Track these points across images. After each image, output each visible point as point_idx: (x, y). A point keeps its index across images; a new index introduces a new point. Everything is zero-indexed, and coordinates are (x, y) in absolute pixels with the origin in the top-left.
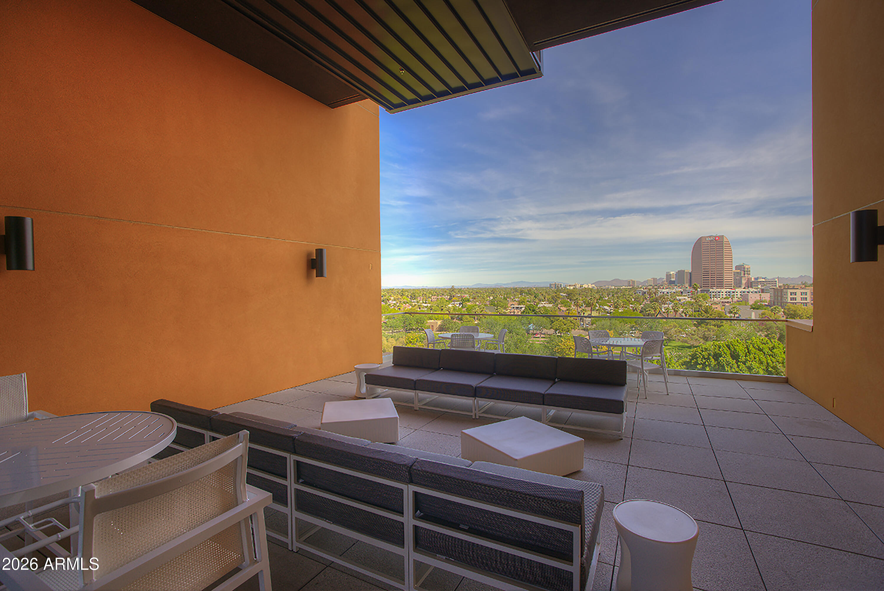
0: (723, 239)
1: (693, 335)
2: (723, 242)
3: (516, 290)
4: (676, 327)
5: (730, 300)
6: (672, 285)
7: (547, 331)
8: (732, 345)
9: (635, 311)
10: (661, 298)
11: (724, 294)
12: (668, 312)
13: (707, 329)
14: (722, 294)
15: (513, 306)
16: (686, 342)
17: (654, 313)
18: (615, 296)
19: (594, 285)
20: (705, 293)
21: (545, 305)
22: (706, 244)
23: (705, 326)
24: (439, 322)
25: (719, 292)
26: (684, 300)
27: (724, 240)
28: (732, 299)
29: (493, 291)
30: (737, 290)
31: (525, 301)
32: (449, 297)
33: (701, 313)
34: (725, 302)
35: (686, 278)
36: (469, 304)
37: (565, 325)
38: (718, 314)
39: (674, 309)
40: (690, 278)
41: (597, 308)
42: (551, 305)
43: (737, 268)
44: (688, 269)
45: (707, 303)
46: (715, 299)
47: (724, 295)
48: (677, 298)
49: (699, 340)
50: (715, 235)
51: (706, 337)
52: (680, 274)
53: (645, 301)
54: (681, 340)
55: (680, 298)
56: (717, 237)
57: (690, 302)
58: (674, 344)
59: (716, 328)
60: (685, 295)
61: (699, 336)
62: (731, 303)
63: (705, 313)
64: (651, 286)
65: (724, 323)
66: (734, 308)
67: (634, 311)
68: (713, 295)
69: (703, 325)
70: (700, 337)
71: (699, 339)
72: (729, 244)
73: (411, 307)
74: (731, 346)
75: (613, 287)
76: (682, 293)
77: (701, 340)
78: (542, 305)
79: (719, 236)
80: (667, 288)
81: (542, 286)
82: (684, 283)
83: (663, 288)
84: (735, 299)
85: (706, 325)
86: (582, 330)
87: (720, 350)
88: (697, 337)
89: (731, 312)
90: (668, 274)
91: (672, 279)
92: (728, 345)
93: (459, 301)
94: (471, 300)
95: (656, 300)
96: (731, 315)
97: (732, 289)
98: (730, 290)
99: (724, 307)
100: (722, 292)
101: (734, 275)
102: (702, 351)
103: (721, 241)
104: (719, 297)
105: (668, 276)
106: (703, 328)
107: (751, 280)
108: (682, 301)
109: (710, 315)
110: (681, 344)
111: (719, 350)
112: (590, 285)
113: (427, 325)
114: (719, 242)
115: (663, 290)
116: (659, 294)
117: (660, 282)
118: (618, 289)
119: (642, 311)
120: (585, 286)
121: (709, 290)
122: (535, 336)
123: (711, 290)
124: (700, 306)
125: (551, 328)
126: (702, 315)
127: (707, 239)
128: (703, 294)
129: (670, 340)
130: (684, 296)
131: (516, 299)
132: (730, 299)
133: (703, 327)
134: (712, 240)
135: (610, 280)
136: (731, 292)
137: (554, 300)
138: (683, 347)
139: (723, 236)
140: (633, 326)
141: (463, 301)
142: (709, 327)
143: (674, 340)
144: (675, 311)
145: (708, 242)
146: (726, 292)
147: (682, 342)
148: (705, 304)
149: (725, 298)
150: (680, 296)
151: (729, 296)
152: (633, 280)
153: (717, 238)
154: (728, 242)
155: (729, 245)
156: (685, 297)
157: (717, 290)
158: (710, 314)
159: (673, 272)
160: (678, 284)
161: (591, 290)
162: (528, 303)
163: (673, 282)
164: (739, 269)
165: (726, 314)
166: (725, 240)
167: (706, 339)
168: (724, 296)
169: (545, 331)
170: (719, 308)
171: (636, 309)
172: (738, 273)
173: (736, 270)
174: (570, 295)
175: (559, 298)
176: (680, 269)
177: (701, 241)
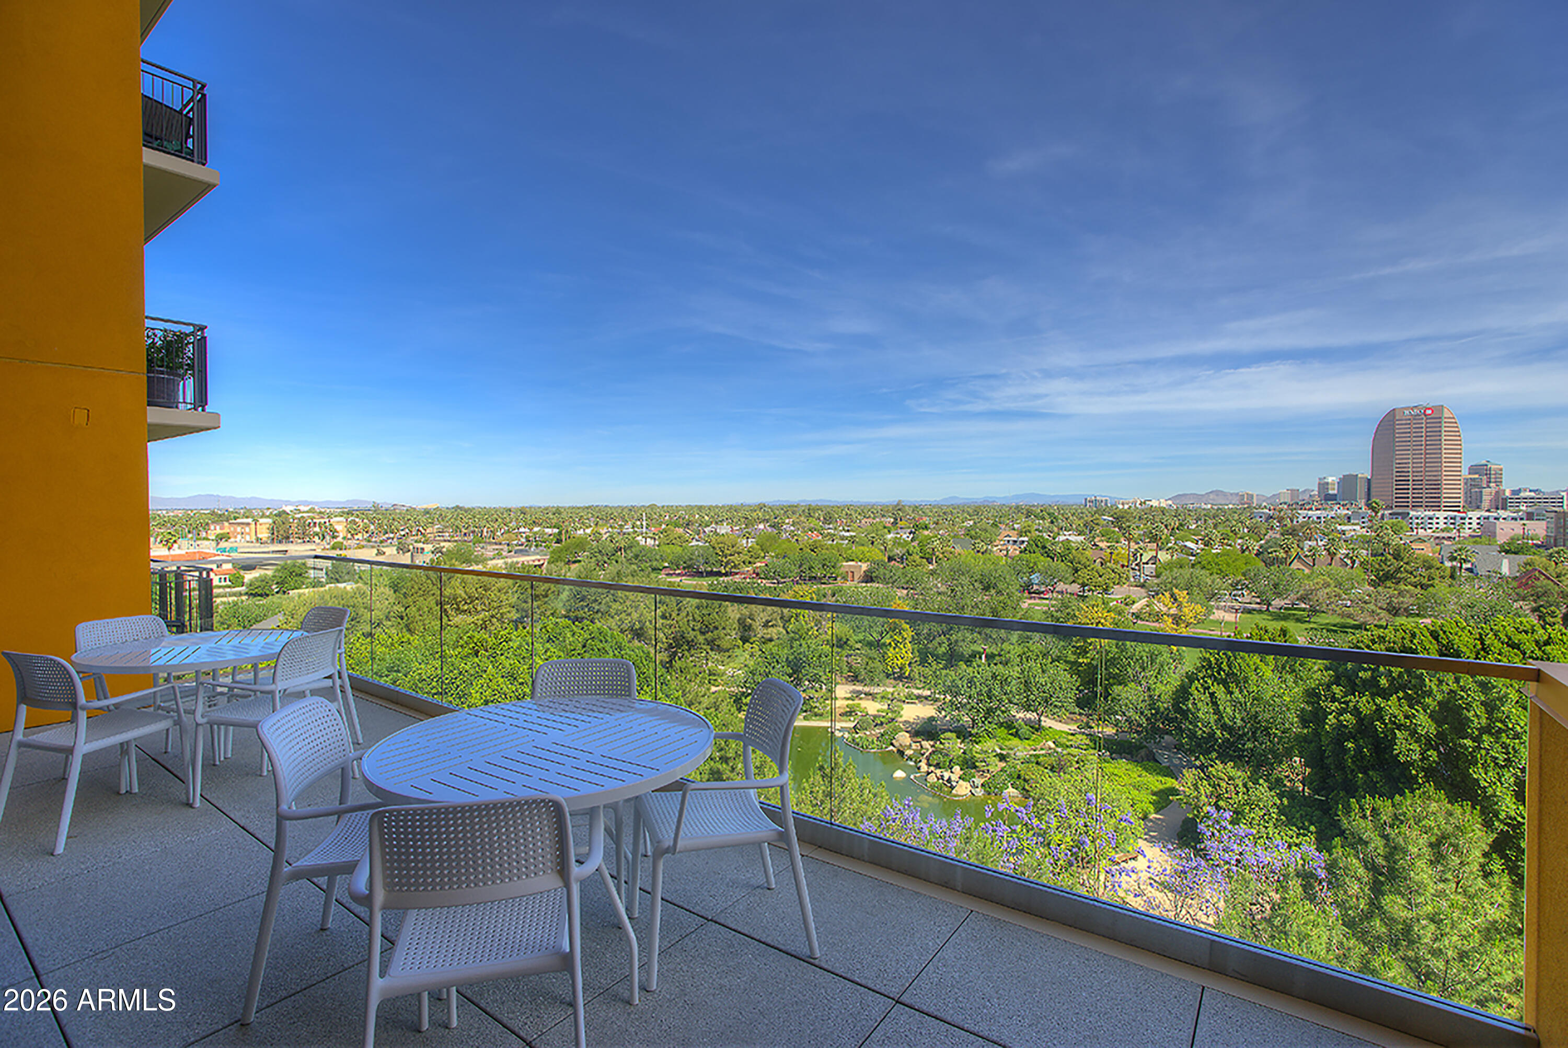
0: (1442, 413)
1: (1366, 603)
2: (1441, 418)
3: (1018, 509)
4: (1329, 586)
5: (1454, 533)
6: (1329, 503)
7: (1066, 586)
8: (1444, 632)
9: (1247, 553)
10: (1303, 527)
11: (1441, 521)
12: (1314, 555)
13: (1396, 592)
14: (1438, 521)
15: (1007, 538)
16: (1349, 616)
17: (1284, 556)
18: (1209, 521)
19: (1170, 502)
20: (1399, 519)
21: (1070, 538)
22: (1404, 422)
23: (1392, 585)
24: (864, 566)
25: (1430, 518)
26: (1353, 533)
27: (1445, 416)
28: (1458, 530)
29: (976, 511)
30: (1470, 514)
31: (1033, 530)
32: (892, 520)
33: (1386, 559)
34: (1443, 538)
35: (1361, 490)
36: (926, 533)
37: (1100, 576)
38: (1424, 561)
39: (1328, 550)
40: (1369, 489)
41: (1170, 545)
42: (1081, 538)
43: (1473, 469)
44: (1365, 472)
45: (1401, 539)
46: (1420, 531)
47: (1441, 523)
48: (1339, 528)
49: (1378, 615)
50: (1425, 404)
51: (1394, 608)
52: (1348, 482)
53: (1270, 533)
54: (1339, 612)
55: (1344, 528)
57: (1362, 536)
58: (1323, 619)
59: (1419, 590)
60: (1356, 521)
61: (1379, 605)
62: (1457, 539)
63: (1394, 558)
64: (1285, 503)
65: (1436, 582)
66: (1460, 550)
67: (1243, 551)
68: (1417, 524)
69: (1388, 584)
70: (1380, 608)
71: (1379, 611)
72: (1455, 423)
73: (820, 537)
74: (1441, 633)
75: (1209, 506)
76: (1349, 518)
77: (1383, 614)
78: (1065, 538)
79: (1435, 406)
80: (1319, 509)
81: (1071, 502)
82: (1354, 500)
83: (1311, 509)
84: (1467, 532)
85: (1397, 583)
86: (1136, 586)
87: (1415, 641)
88: (1373, 607)
89: (1455, 559)
90: (1322, 482)
91: (1331, 492)
92: (1436, 631)
93: (909, 528)
94: (932, 526)
95: (1293, 532)
96: (1454, 563)
97: (1459, 511)
98: (1456, 513)
99: (1438, 547)
100: (1438, 518)
101: (1466, 484)
102: (1373, 642)
103: (1438, 416)
104: (1430, 528)
105: (1323, 486)
106: (1388, 591)
107: (1504, 494)
108: (1348, 535)
109: (1407, 563)
110: (1338, 620)
111: (1411, 641)
112: (1162, 500)
113: (842, 570)
114: (1433, 418)
115: (1310, 513)
116: (1301, 520)
117: (1306, 497)
118: (1219, 509)
119: (1262, 553)
120: (1155, 503)
121: (1408, 514)
122: (1042, 596)
123: (1412, 513)
124: (1387, 544)
125: (1074, 581)
126: (1389, 563)
127: (1407, 412)
128: (1394, 520)
129: (1316, 611)
130: (1353, 524)
131: (1016, 526)
132: (1455, 531)
133: (1390, 588)
134: (1418, 415)
135: (1203, 493)
136: (1458, 519)
137: (1088, 528)
138: (1344, 626)
139: (1441, 405)
140: (1238, 582)
141: (917, 528)
142: (1402, 587)
143: (1323, 612)
144: (1329, 554)
145: (1409, 419)
146: (1446, 518)
147: (1342, 615)
148: (1395, 541)
149: (1442, 530)
150: (1345, 524)
151: (1452, 526)
152: (1250, 493)
153: (1429, 412)
154: (1453, 418)
155: (1454, 425)
156: (1355, 527)
157: (1427, 513)
158: (1405, 560)
159: (1334, 478)
160: (1343, 500)
161: (1163, 511)
162: (1037, 533)
163: (1333, 498)
164: (1476, 472)
165: (1442, 563)
166: (1446, 414)
167: (1394, 611)
168: (1442, 526)
169: (1061, 586)
170: (1427, 551)
171: (1247, 547)
172: (1473, 480)
173: (1469, 474)
174: (1119, 519)
175: (1097, 524)
176: (1347, 473)
177: (1395, 417)
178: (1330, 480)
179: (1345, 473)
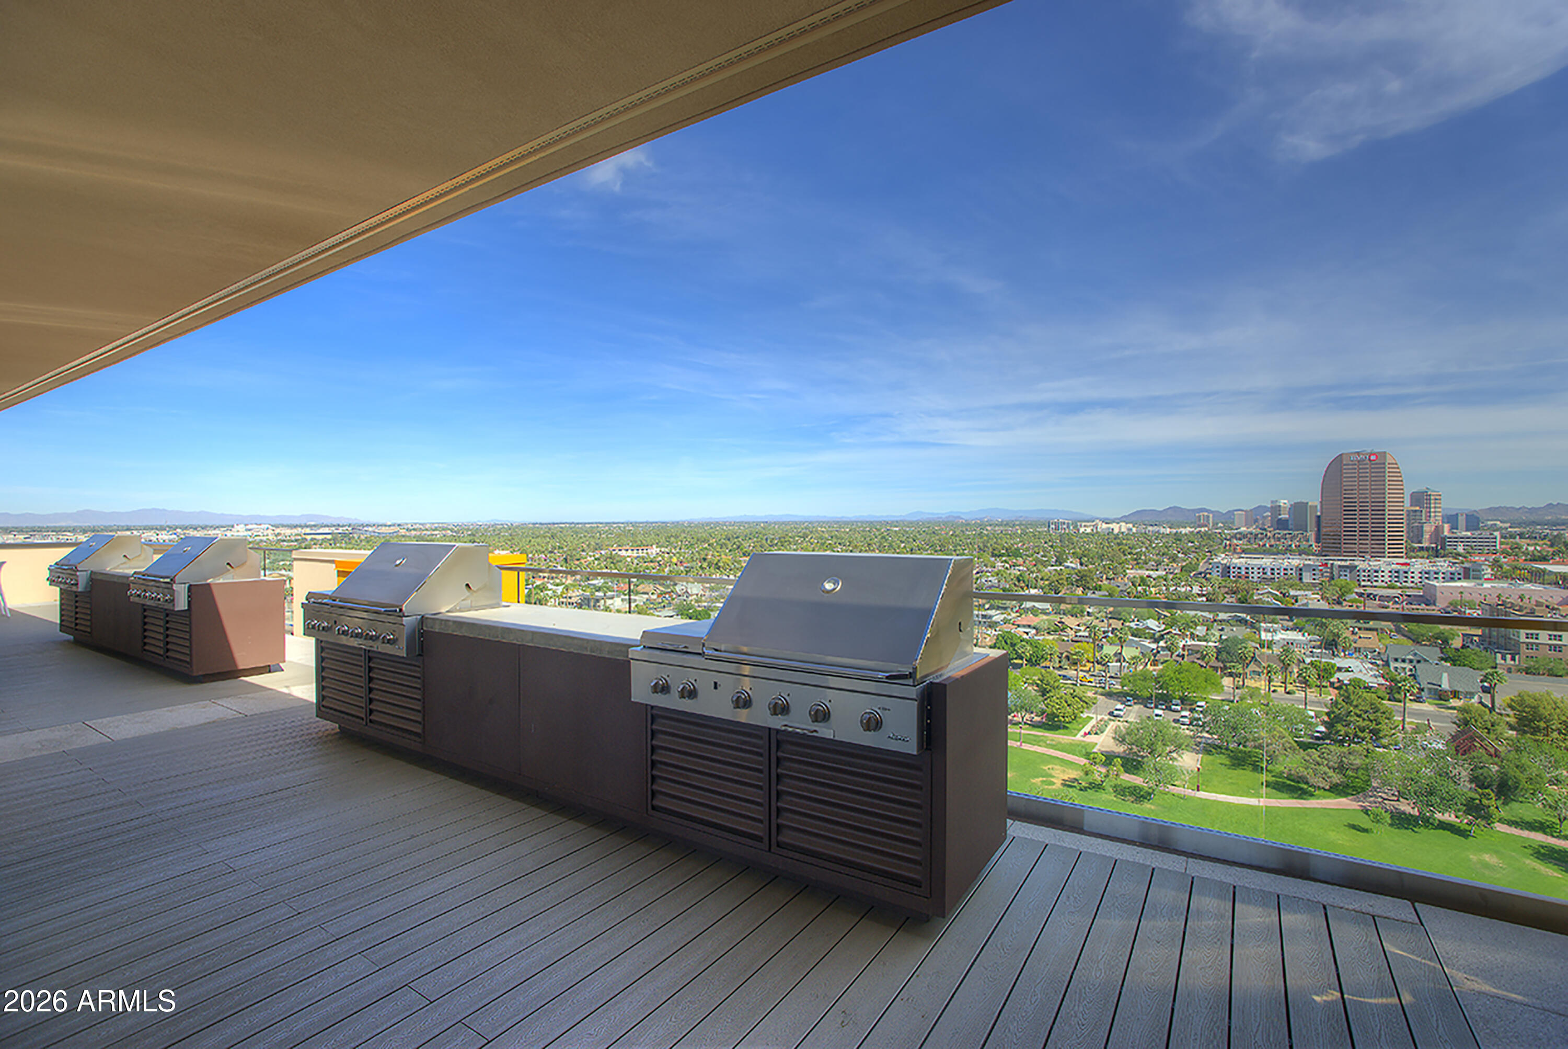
0: (1385, 459)
2: (1384, 464)
6: (1282, 533)
11: (1387, 574)
14: (1383, 574)
20: (1347, 577)
22: (1350, 467)
25: (1376, 572)
27: (1388, 461)
35: (1311, 522)
40: (1319, 522)
44: (1315, 502)
50: (1369, 451)
52: (1299, 508)
56: (1374, 454)
72: (1398, 468)
75: (1168, 530)
79: (1379, 453)
82: (1306, 531)
90: (1275, 503)
91: (1283, 518)
103: (1382, 462)
105: (1275, 507)
107: (1443, 533)
114: (1376, 464)
127: (1353, 458)
134: (1363, 460)
139: (1385, 453)
145: (1355, 464)
146: (1390, 572)
153: (1373, 457)
154: (1396, 464)
155: (1398, 470)
163: (1285, 523)
164: (1416, 506)
172: (1415, 512)
176: (1299, 501)
177: (1342, 462)
178: (1282, 502)
179: (1296, 501)
